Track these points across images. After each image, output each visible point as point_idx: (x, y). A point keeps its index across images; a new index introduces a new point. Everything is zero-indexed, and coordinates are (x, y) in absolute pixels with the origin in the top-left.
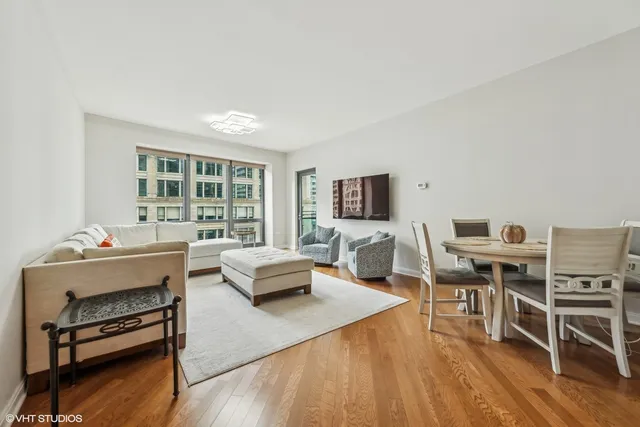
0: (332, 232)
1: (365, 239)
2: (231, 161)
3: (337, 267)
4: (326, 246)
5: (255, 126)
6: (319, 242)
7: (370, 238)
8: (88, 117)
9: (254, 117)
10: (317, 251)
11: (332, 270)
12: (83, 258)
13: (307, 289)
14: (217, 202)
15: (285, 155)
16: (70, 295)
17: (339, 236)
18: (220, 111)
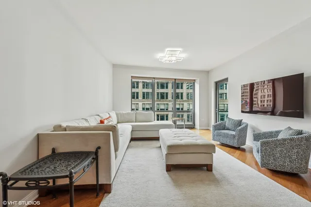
0: (240, 123)
1: (271, 133)
2: (175, 79)
3: (244, 150)
4: (234, 133)
5: (183, 56)
6: (228, 129)
7: (278, 132)
8: (115, 66)
9: (180, 49)
10: (227, 136)
11: (238, 152)
12: (65, 130)
13: (209, 168)
14: (180, 102)
15: (208, 73)
16: (54, 150)
17: (247, 126)
18: (162, 51)
